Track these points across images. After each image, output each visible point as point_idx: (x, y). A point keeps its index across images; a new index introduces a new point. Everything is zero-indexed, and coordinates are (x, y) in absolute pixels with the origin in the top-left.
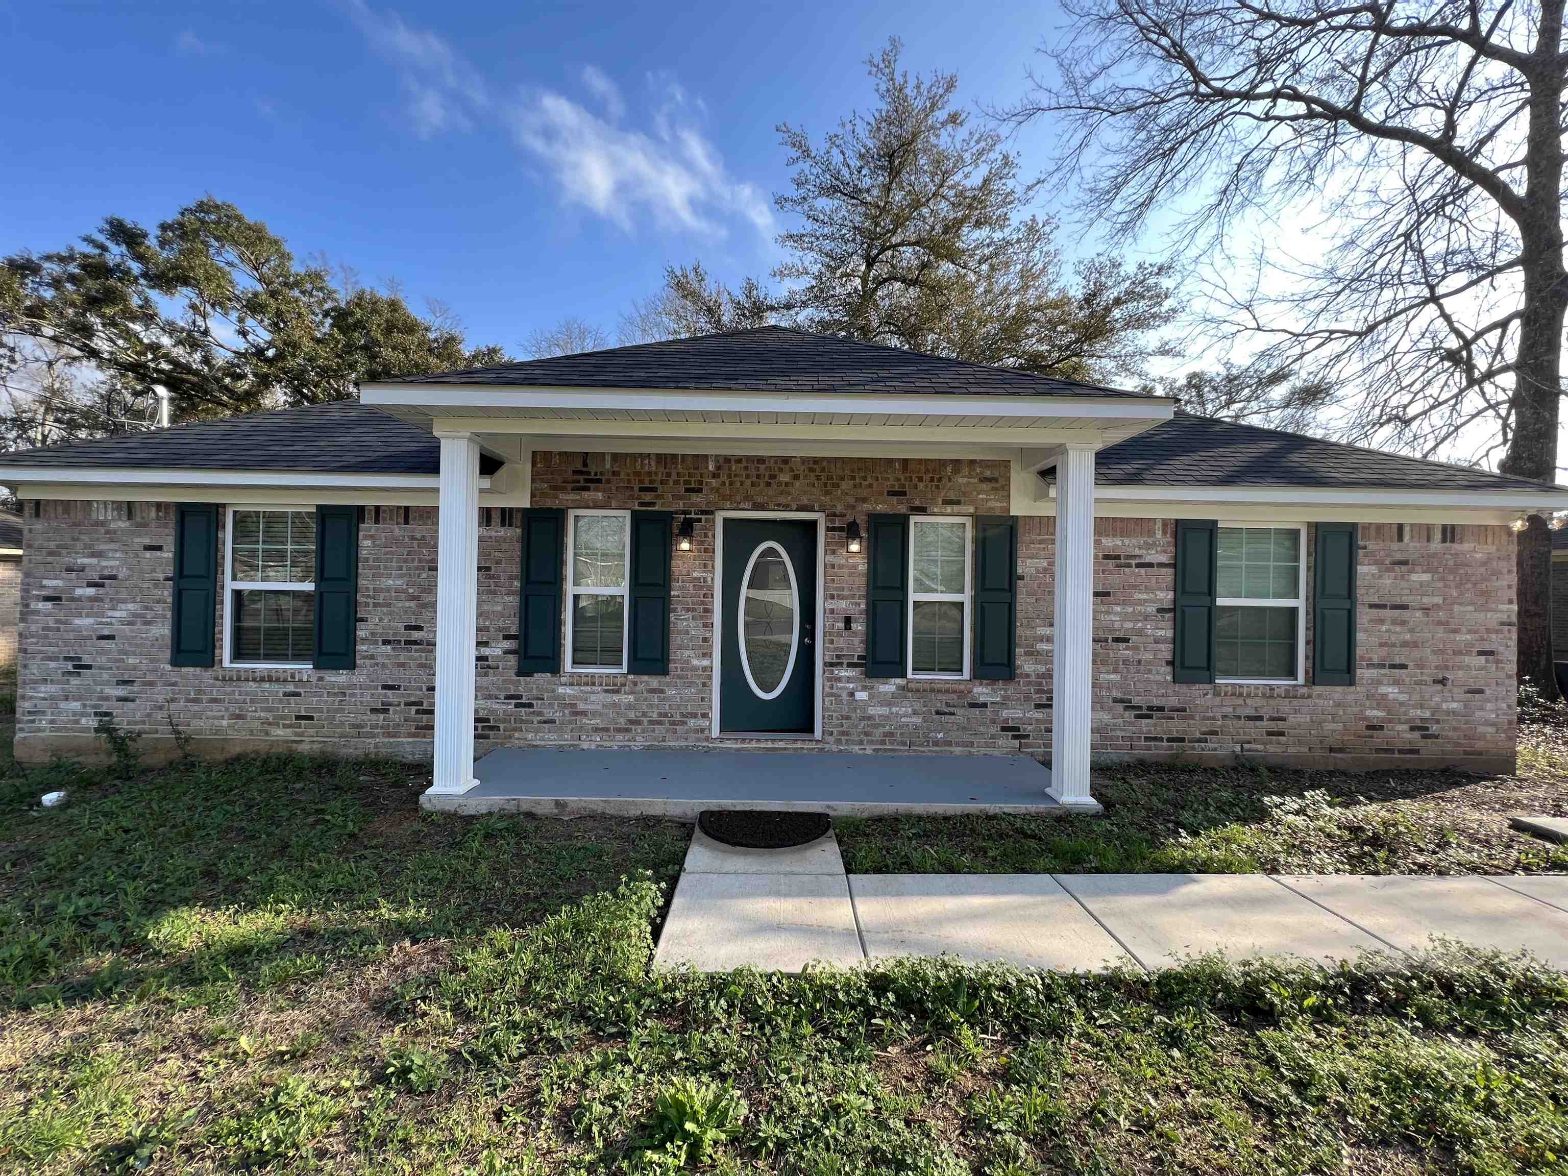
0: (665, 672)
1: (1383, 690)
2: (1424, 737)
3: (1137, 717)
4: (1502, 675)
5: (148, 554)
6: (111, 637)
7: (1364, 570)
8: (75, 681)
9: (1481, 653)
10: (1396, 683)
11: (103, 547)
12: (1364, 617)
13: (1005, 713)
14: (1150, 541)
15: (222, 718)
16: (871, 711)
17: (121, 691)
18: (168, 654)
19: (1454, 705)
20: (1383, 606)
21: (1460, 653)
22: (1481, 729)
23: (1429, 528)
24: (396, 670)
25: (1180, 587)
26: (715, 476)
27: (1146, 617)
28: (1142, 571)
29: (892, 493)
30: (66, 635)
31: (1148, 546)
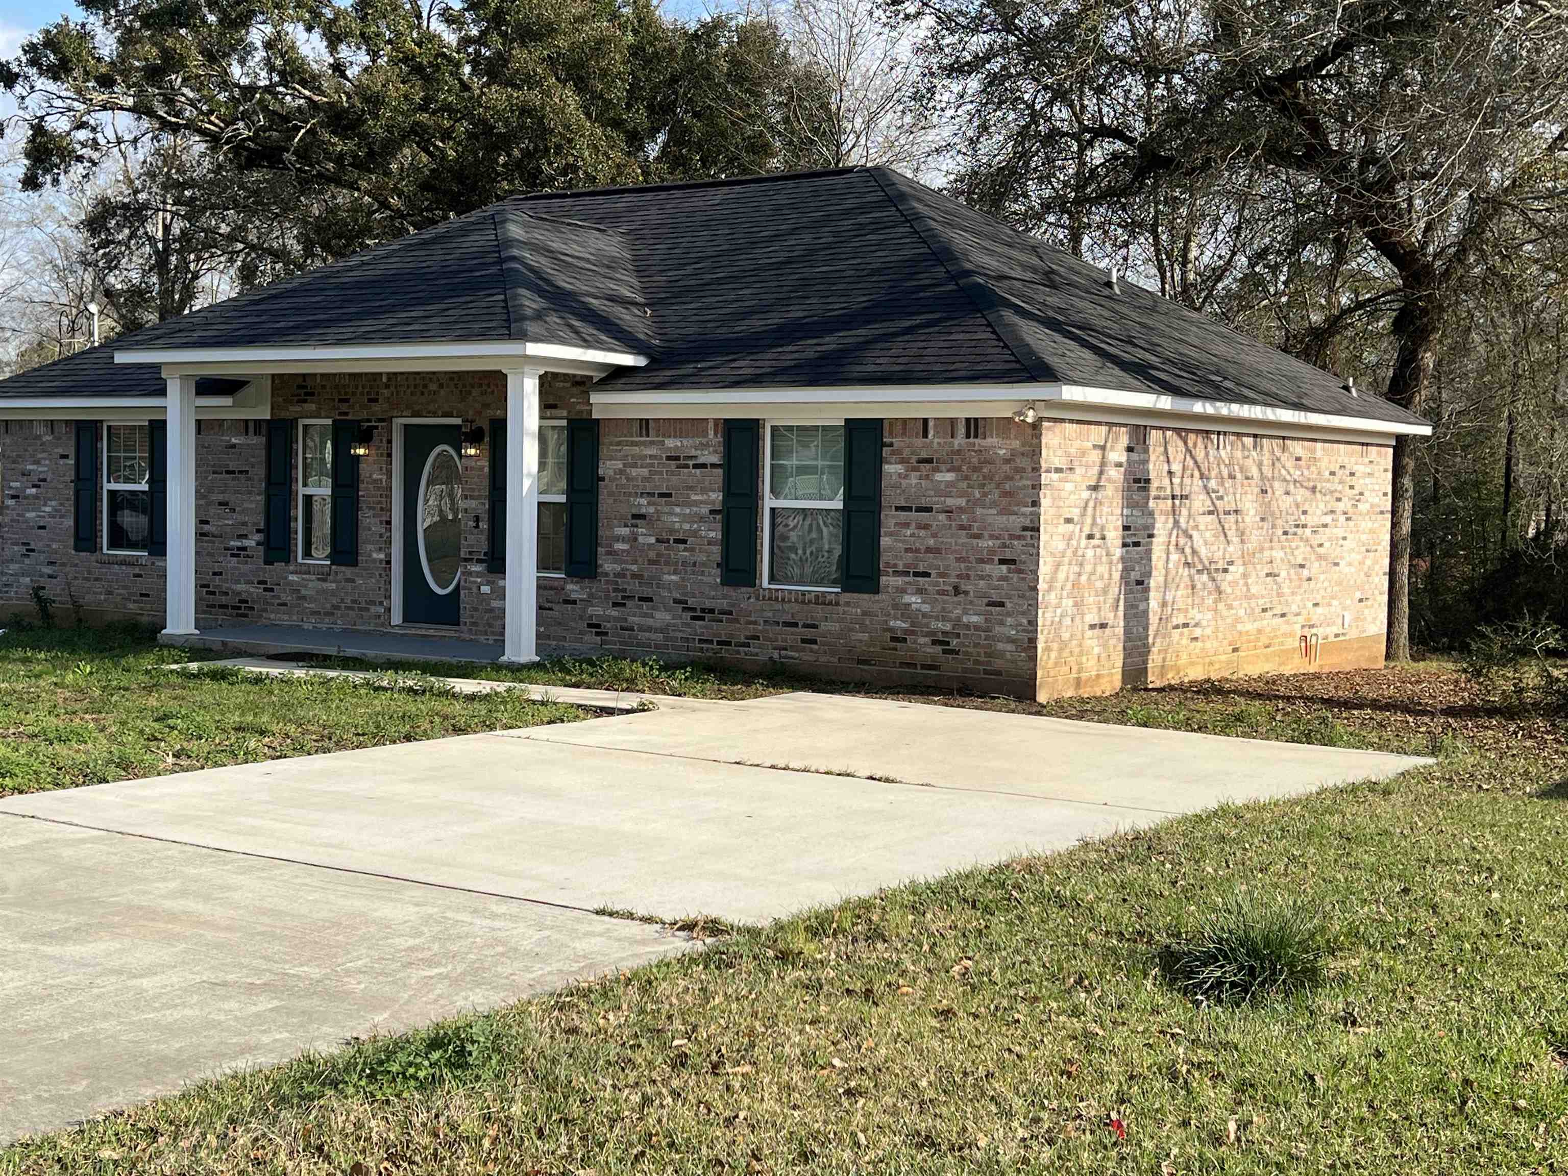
0: (355, 564)
1: (907, 599)
2: (945, 652)
3: (693, 618)
4: (1023, 585)
5: (62, 462)
6: (44, 528)
7: (891, 469)
8: (27, 561)
9: (1002, 562)
10: (920, 591)
11: (39, 456)
12: (890, 519)
13: (590, 610)
14: (704, 441)
15: (101, 593)
16: (493, 604)
17: (47, 570)
18: (72, 542)
19: (975, 619)
20: (909, 509)
21: (981, 561)
22: (1000, 646)
23: (953, 421)
25: (729, 488)
27: (702, 519)
28: (698, 471)
30: (22, 526)
31: (704, 446)
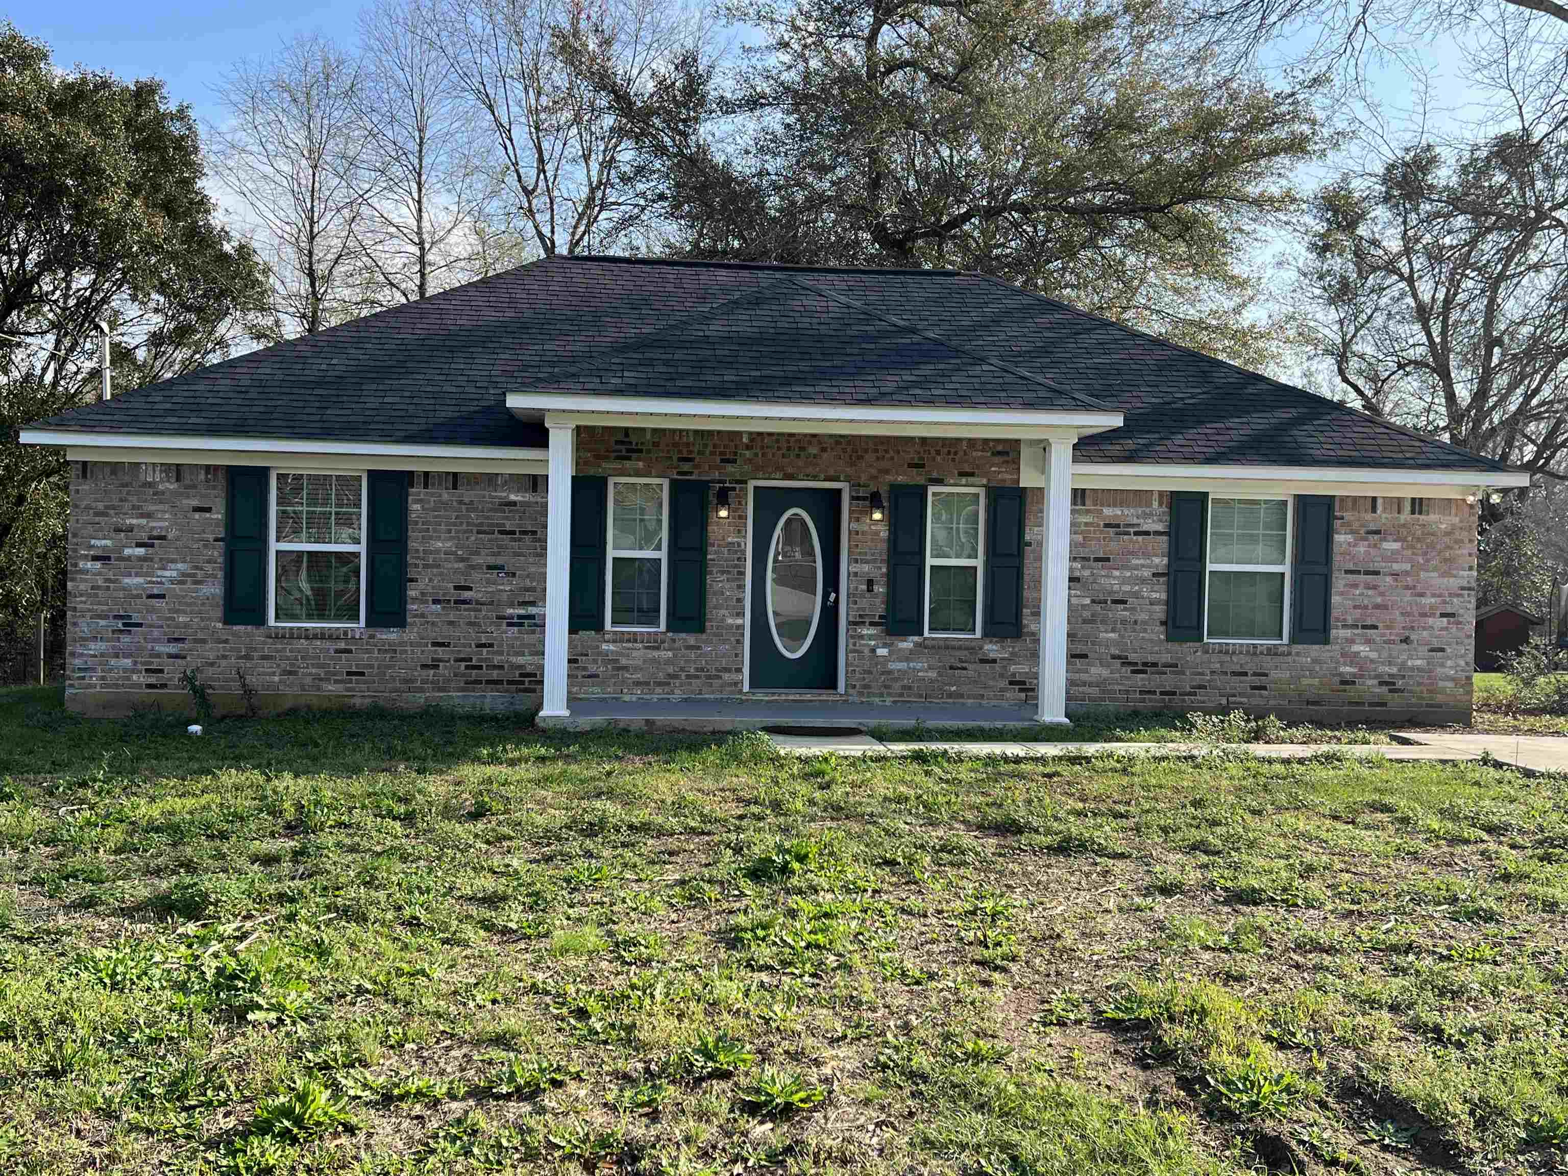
0: (702, 630)
1: (1356, 648)
2: (1390, 691)
3: (1133, 672)
4: (1460, 634)
5: (197, 516)
6: (162, 596)
7: (1341, 539)
8: (125, 639)
9: (1443, 615)
10: (1368, 641)
11: (152, 508)
12: (1339, 582)
13: (1013, 668)
14: (1148, 510)
15: (274, 674)
16: (892, 666)
17: (172, 649)
18: (219, 613)
19: (1419, 662)
20: (1359, 572)
21: (1424, 615)
22: (1441, 684)
23: (1400, 501)
24: (445, 627)
25: (1174, 553)
26: (748, 447)
27: (1143, 581)
28: (1140, 538)
29: (910, 466)
30: (115, 594)
31: (1146, 516)
